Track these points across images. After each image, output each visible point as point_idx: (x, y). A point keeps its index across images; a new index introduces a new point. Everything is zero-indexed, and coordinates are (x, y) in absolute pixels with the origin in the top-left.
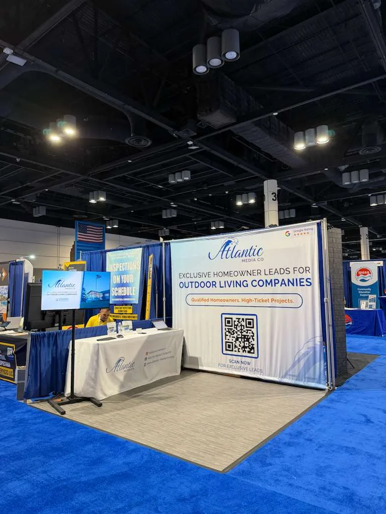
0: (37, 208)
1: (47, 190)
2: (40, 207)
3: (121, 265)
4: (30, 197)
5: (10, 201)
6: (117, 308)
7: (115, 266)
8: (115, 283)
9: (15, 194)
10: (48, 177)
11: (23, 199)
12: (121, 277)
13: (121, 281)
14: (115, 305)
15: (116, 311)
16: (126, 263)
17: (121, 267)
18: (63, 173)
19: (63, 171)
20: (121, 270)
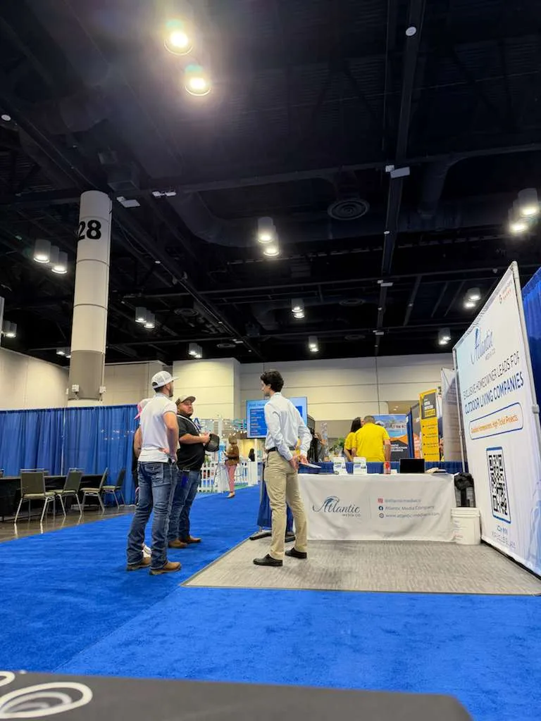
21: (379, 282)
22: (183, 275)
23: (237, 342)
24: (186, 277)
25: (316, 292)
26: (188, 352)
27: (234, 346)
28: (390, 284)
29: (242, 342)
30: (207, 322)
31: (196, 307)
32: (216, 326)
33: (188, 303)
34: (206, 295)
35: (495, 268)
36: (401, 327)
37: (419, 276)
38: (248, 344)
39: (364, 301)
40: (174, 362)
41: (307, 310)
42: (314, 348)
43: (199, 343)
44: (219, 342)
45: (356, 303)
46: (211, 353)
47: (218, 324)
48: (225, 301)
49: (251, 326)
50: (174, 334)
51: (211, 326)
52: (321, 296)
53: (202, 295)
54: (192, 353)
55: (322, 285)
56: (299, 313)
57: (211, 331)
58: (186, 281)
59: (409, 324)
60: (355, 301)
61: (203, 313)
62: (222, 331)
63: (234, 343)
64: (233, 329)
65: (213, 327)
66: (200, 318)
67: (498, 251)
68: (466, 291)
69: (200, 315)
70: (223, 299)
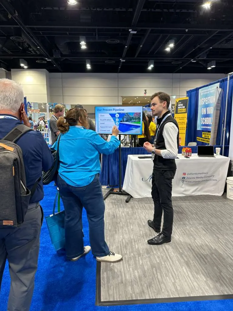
0: (210, 63)
1: (211, 48)
2: (212, 61)
3: (207, 99)
4: (202, 56)
5: (190, 61)
6: (204, 134)
7: (203, 101)
8: (203, 114)
9: (193, 56)
10: (210, 37)
11: (198, 58)
12: (206, 108)
13: (206, 113)
14: (203, 131)
15: (203, 136)
16: (209, 97)
17: (206, 101)
18: (219, 32)
19: (219, 30)
20: (206, 103)
21: (130, 30)
22: (15, 12)
23: (48, 60)
24: (17, 15)
25: (94, 33)
26: (20, 64)
27: (46, 62)
28: (135, 32)
29: (50, 60)
30: (30, 46)
31: (23, 36)
32: (35, 49)
33: (18, 32)
34: (30, 28)
35: (187, 29)
36: (134, 58)
37: (150, 29)
38: (54, 61)
39: (119, 42)
40: (12, 69)
41: (88, 44)
42: (89, 67)
43: (25, 59)
44: (37, 59)
45: (115, 42)
46: (33, 66)
47: (37, 48)
48: (41, 33)
49: (55, 51)
50: (10, 53)
51: (32, 49)
52: (97, 36)
53: (27, 28)
54: (22, 65)
55: (98, 29)
56: (83, 45)
57: (31, 52)
58: (17, 18)
59: (138, 57)
60: (114, 41)
61: (27, 41)
62: (38, 53)
63: (46, 60)
64: (46, 53)
65: (33, 50)
66: (26, 44)
67: (187, 19)
68: (168, 41)
69: (25, 42)
70: (40, 32)
